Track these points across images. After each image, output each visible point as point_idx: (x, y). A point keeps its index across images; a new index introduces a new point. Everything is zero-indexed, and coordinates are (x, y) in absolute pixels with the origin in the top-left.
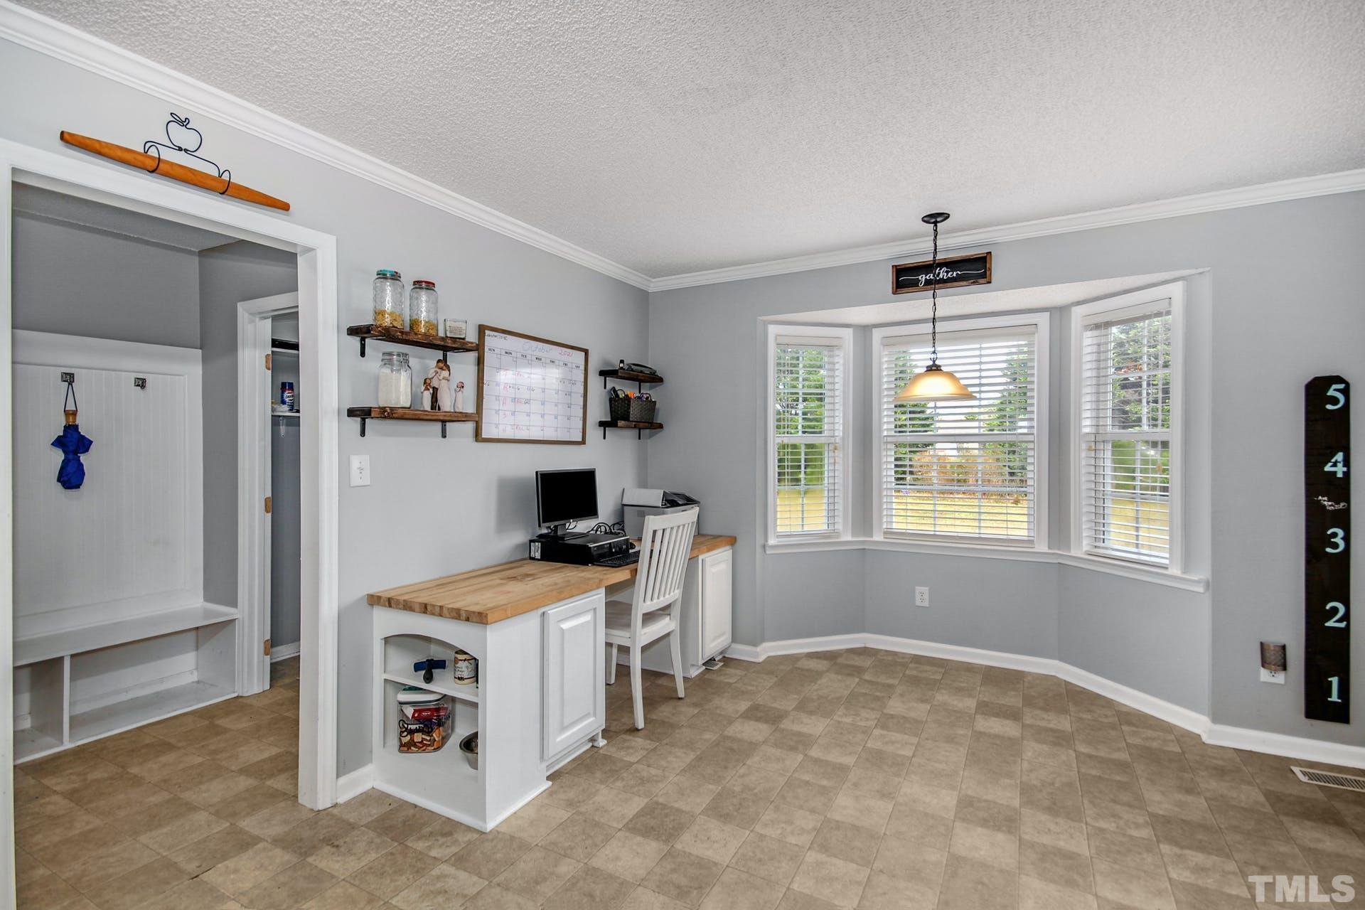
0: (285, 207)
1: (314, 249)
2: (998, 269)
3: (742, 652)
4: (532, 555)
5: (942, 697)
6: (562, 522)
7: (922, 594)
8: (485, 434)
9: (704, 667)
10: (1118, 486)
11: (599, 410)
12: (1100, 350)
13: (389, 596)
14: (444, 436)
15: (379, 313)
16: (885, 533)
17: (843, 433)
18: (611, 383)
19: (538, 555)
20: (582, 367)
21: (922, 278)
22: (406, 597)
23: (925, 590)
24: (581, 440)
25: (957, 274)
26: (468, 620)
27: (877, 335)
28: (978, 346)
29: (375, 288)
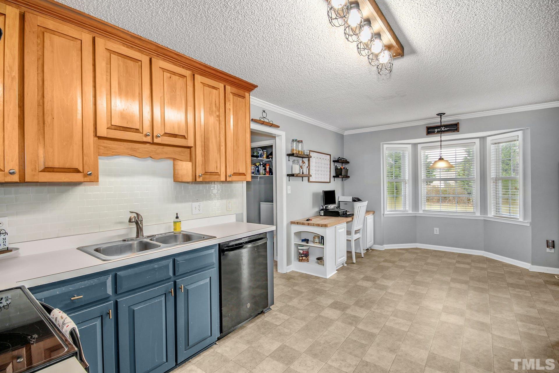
0: (278, 127)
1: (281, 136)
2: (461, 127)
3: (377, 247)
4: (321, 214)
5: (444, 260)
6: (327, 205)
7: (436, 230)
8: (311, 180)
9: (366, 251)
10: (504, 194)
11: (333, 173)
12: (497, 150)
13: (298, 222)
14: (303, 181)
15: (293, 150)
16: (423, 211)
17: (409, 178)
18: (336, 164)
19: (323, 214)
20: (329, 160)
21: (436, 130)
22: (302, 222)
23: (438, 229)
24: (329, 181)
25: (448, 129)
26: (322, 226)
27: (419, 146)
28: (455, 149)
29: (291, 144)
